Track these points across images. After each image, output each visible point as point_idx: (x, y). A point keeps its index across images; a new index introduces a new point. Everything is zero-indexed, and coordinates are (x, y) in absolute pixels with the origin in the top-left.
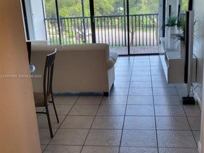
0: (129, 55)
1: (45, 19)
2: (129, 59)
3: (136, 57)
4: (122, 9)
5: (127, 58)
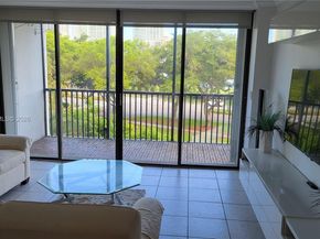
0: (180, 166)
1: (45, 90)
2: (179, 175)
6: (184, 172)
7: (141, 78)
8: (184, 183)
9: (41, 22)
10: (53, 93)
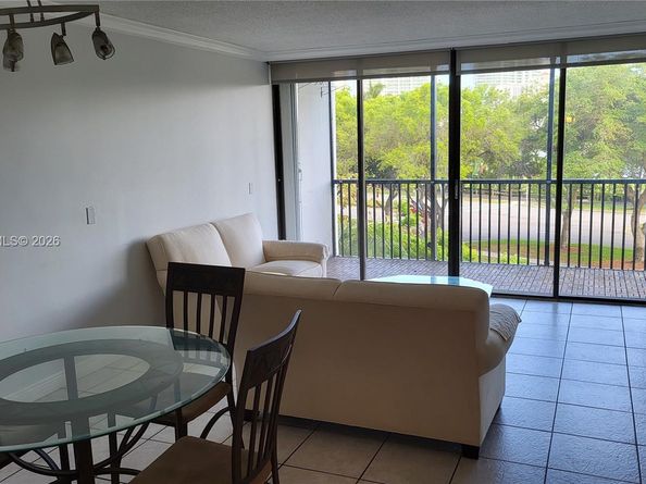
0: (556, 298)
1: (333, 182)
2: (555, 312)
3: (578, 308)
4: (543, 154)
5: (548, 306)
6: (563, 307)
7: (491, 161)
8: (563, 320)
9: (329, 80)
10: (354, 187)
